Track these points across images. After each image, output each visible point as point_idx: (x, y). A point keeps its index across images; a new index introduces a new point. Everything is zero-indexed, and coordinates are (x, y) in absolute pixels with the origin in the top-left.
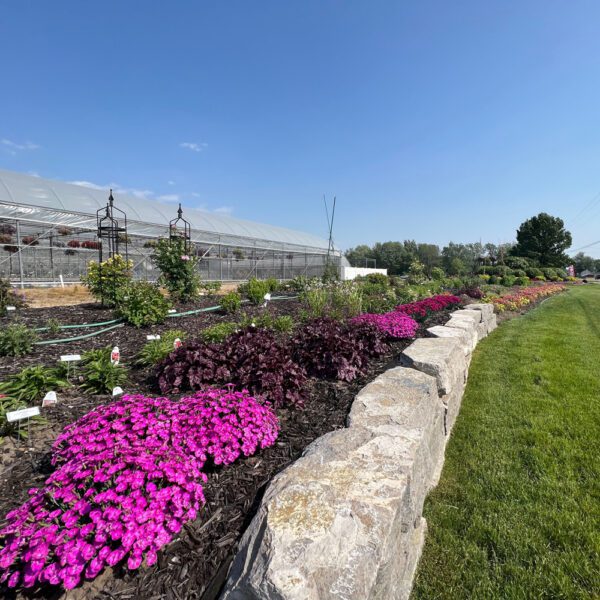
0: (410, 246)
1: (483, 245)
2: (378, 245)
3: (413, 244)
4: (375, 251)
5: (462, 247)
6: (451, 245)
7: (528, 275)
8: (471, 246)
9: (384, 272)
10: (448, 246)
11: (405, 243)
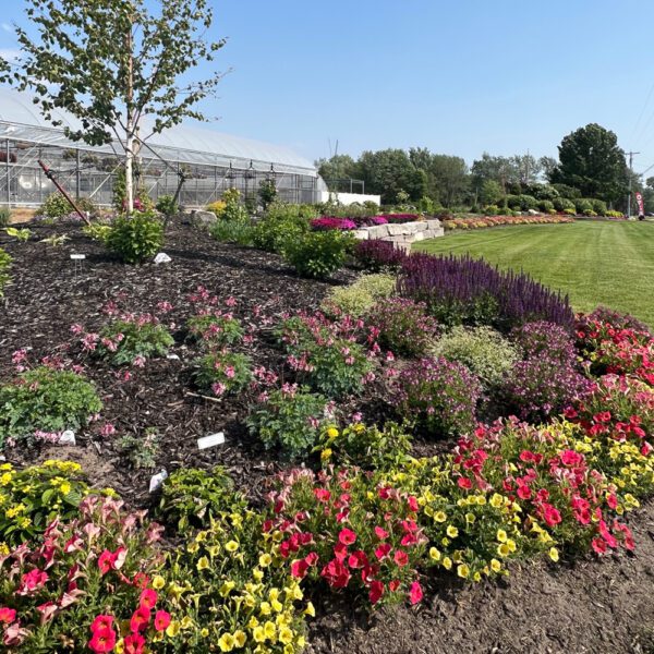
0: (420, 158)
1: (537, 158)
2: (368, 156)
3: (424, 155)
4: (362, 165)
5: (501, 162)
6: (485, 157)
7: (555, 208)
8: (518, 161)
9: (376, 199)
10: (480, 159)
11: (412, 153)
